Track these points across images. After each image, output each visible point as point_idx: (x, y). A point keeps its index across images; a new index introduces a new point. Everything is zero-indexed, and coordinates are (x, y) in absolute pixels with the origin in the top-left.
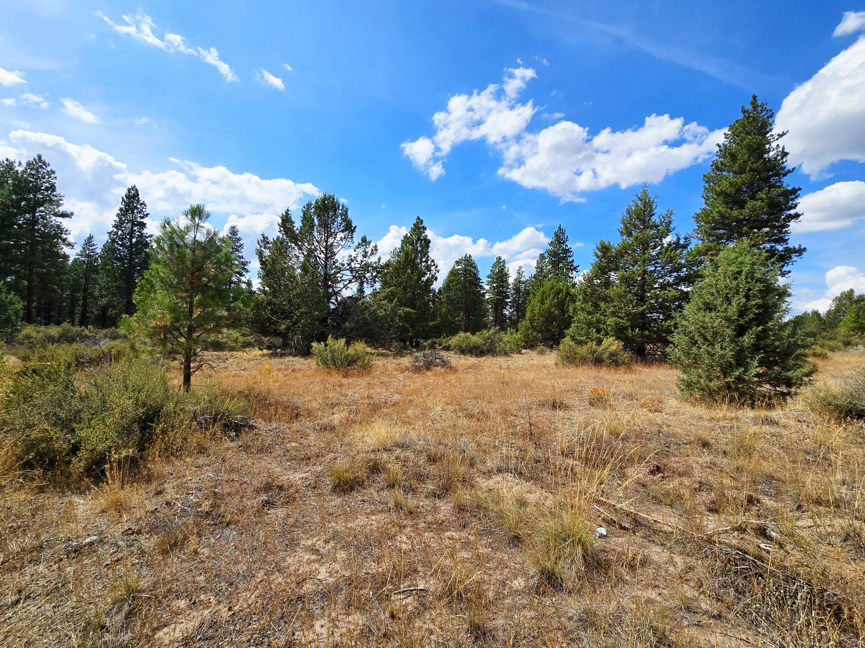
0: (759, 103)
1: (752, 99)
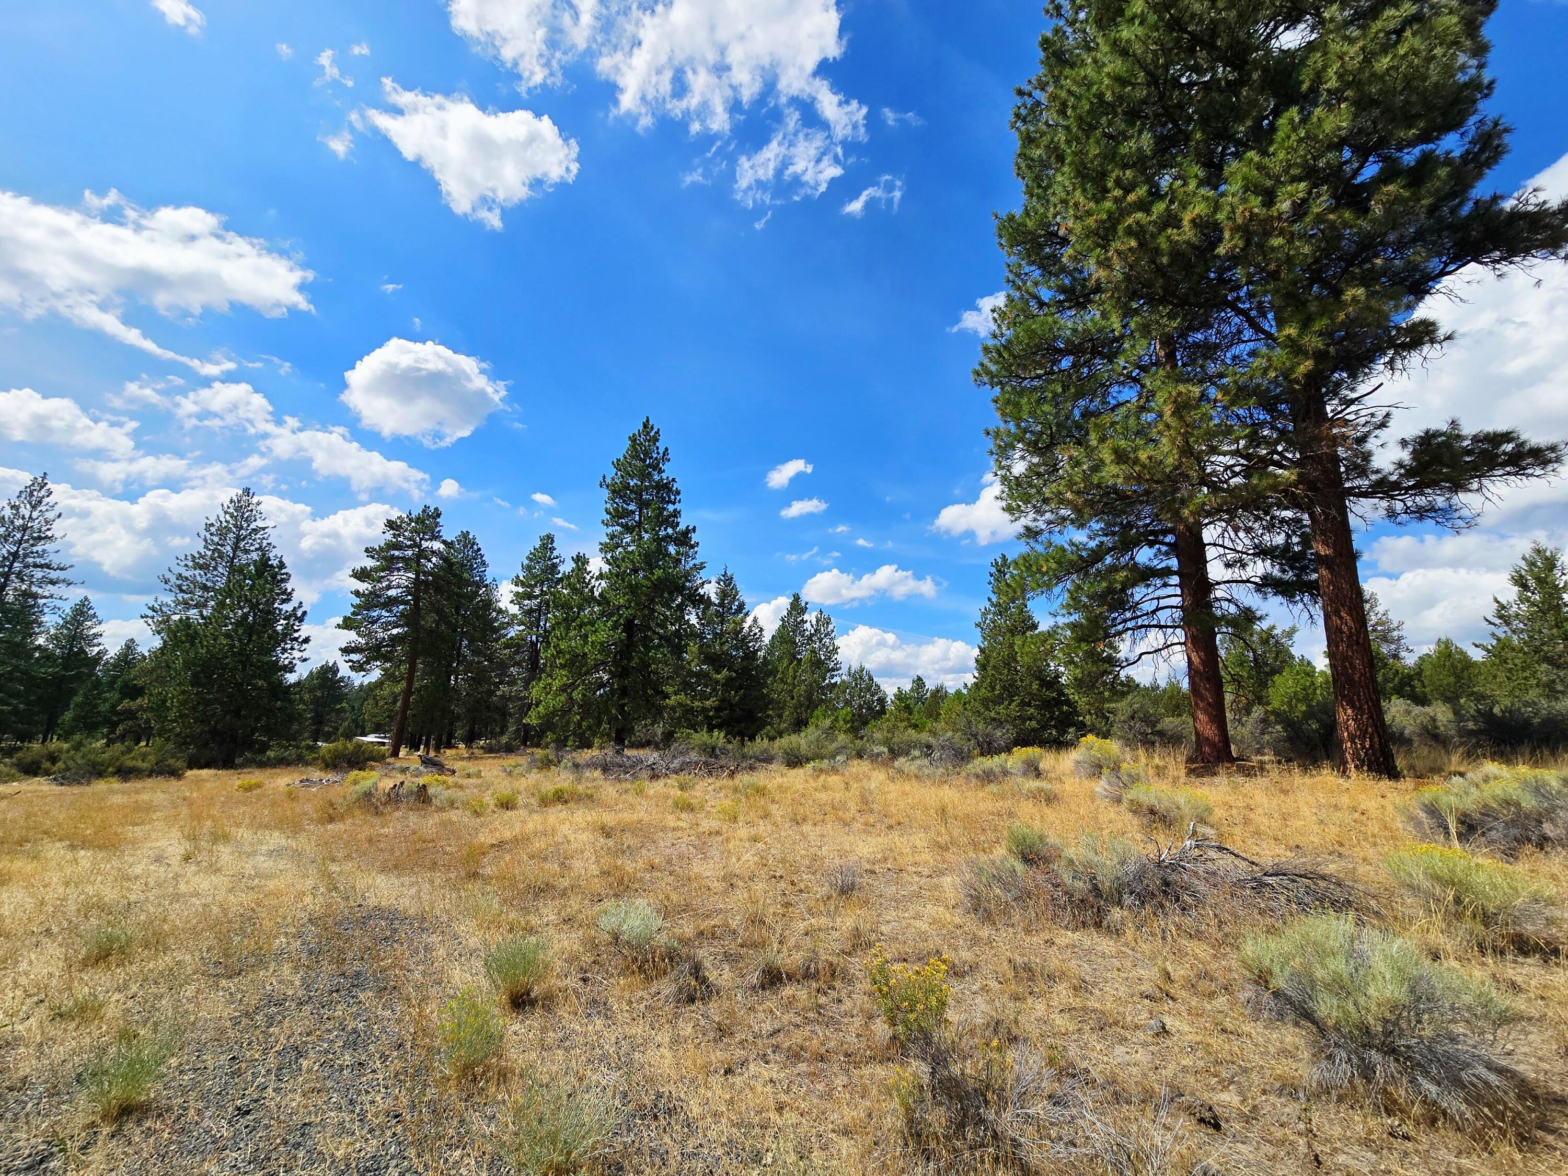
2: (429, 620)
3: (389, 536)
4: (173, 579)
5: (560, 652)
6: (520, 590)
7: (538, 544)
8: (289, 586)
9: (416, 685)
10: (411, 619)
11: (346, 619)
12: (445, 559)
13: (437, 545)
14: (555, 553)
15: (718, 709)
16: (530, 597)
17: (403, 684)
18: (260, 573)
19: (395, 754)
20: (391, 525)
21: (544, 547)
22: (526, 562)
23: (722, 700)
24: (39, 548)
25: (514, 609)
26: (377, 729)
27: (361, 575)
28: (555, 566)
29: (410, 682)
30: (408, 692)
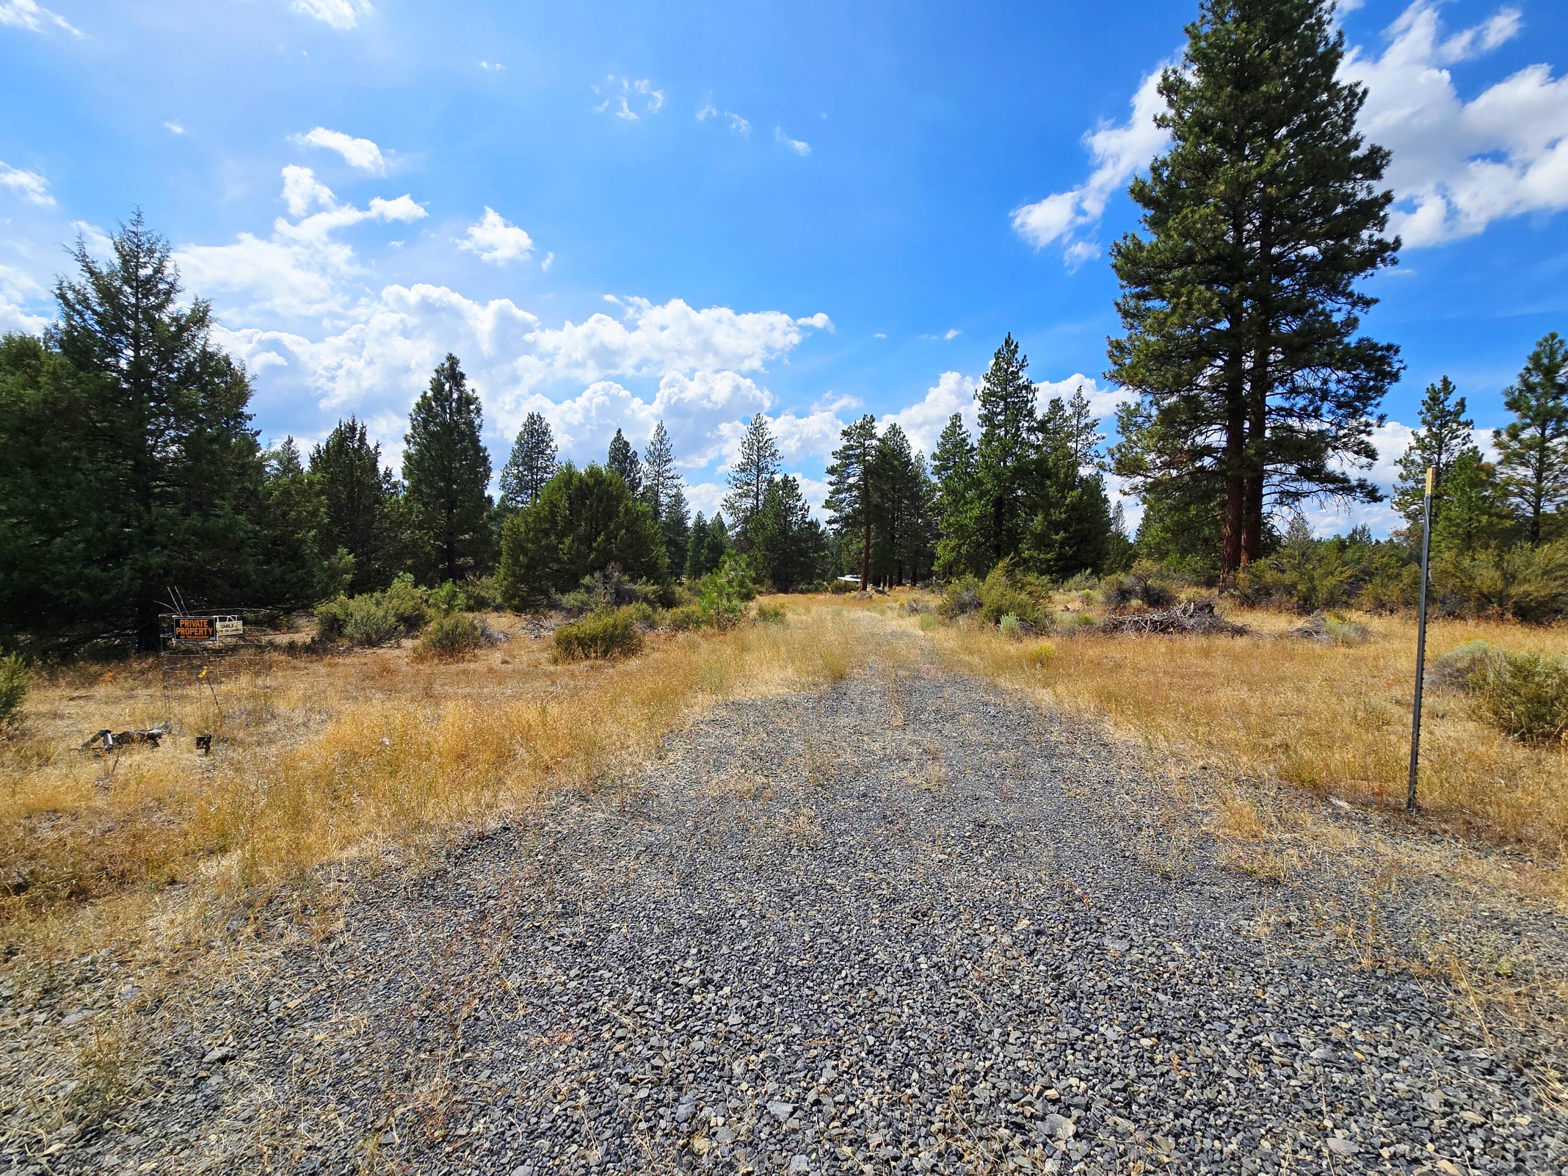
2: (876, 498)
3: (845, 442)
4: (731, 479)
5: (949, 525)
6: (937, 463)
7: (949, 423)
8: (799, 491)
9: (872, 541)
10: (865, 496)
11: (827, 501)
12: (881, 452)
13: (875, 442)
14: (964, 429)
15: (1056, 560)
16: (946, 469)
17: (864, 542)
18: (785, 486)
19: (865, 588)
20: (845, 433)
21: (953, 425)
22: (940, 440)
23: (1060, 554)
24: (667, 467)
25: (934, 479)
26: (852, 572)
27: (832, 471)
28: (964, 440)
29: (868, 542)
30: (867, 547)
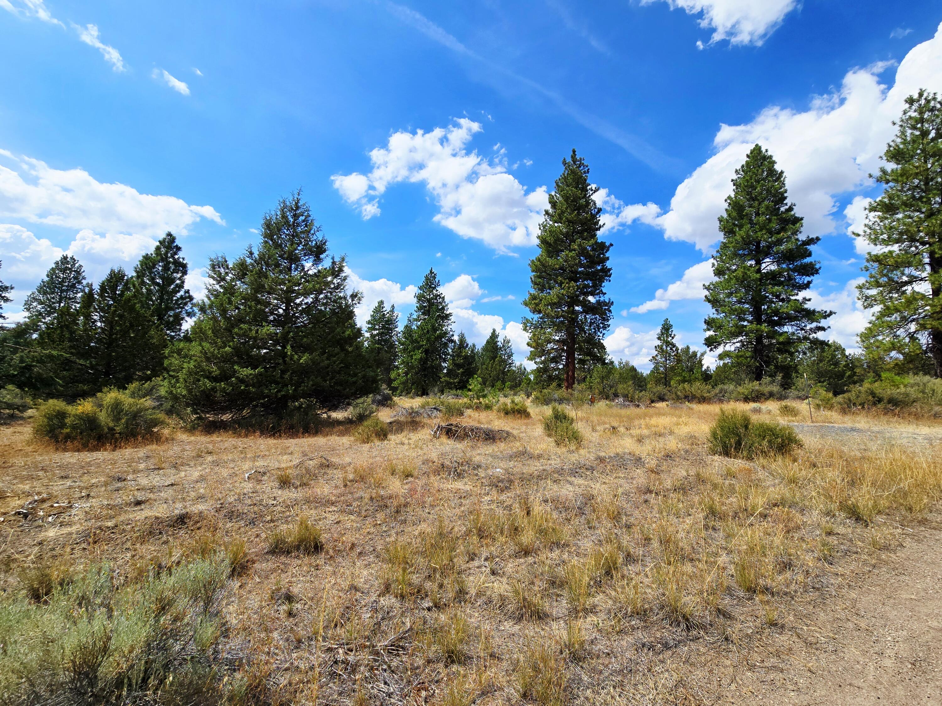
0: (578, 157)
1: (572, 153)
